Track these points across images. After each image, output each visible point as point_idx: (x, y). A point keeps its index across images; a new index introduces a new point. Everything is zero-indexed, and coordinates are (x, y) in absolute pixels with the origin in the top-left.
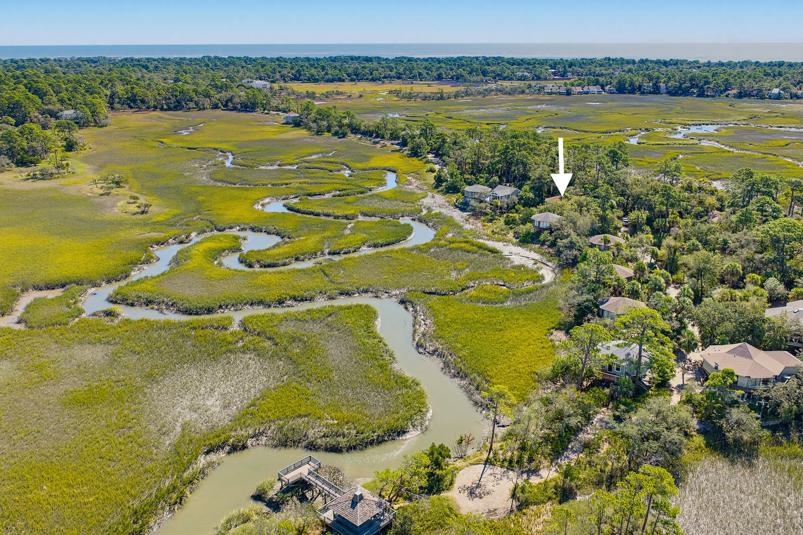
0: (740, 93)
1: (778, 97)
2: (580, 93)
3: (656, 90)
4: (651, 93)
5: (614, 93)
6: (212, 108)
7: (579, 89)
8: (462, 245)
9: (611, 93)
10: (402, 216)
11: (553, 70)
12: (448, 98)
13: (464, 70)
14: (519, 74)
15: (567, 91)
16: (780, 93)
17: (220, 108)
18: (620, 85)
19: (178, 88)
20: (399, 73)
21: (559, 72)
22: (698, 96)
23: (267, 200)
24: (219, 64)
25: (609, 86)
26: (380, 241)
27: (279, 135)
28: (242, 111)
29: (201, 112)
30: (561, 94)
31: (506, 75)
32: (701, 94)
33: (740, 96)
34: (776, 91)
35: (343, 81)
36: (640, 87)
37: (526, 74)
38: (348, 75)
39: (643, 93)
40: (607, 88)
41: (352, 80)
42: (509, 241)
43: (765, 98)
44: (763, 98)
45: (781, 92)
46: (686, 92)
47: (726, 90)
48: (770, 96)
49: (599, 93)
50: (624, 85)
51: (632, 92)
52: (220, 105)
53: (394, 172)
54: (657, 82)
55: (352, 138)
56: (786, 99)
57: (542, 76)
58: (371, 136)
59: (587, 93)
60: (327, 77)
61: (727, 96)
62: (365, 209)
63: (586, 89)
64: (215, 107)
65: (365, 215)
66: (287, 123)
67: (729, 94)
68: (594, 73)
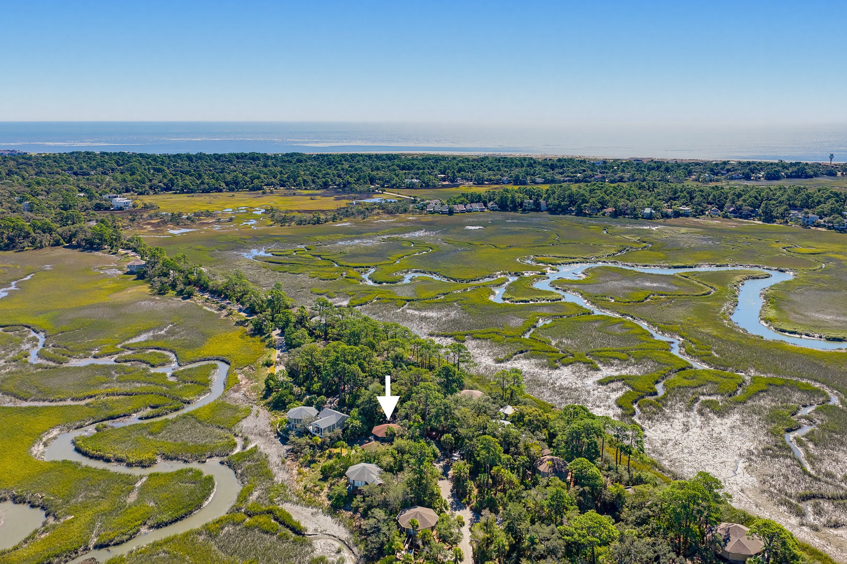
0: (616, 211)
1: (650, 217)
2: (463, 212)
3: (537, 208)
4: (532, 210)
5: (496, 210)
6: (52, 246)
7: (462, 207)
8: (262, 519)
9: (493, 210)
10: (211, 457)
11: (443, 176)
12: (325, 222)
13: (351, 177)
14: (408, 181)
15: (450, 210)
16: (651, 213)
17: (62, 244)
18: (502, 202)
19: (10, 224)
20: (283, 181)
21: (449, 177)
22: (577, 215)
23: (55, 432)
24: (85, 166)
25: (492, 203)
26: (165, 518)
27: (116, 295)
28: (87, 249)
29: (37, 252)
30: (443, 213)
31: (394, 182)
32: (580, 213)
33: (615, 215)
34: (648, 211)
35: (221, 191)
36: (521, 204)
37: (415, 180)
38: (227, 184)
39: (524, 211)
40: (489, 205)
41: (231, 190)
42: (319, 506)
43: (639, 218)
44: (636, 217)
45: (653, 211)
46: (564, 211)
47: (603, 208)
48: (643, 216)
49: (482, 210)
50: (506, 202)
51: (514, 209)
52: (62, 241)
53: (228, 363)
54: (537, 199)
55: (199, 298)
56: (658, 219)
57: (430, 184)
58: (219, 296)
59: (469, 211)
60: (202, 187)
61: (604, 214)
62: (169, 447)
63: (468, 207)
64: (57, 244)
65: (167, 458)
66: (131, 273)
67: (605, 213)
68: (483, 178)
